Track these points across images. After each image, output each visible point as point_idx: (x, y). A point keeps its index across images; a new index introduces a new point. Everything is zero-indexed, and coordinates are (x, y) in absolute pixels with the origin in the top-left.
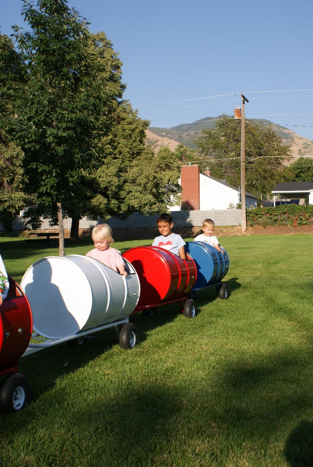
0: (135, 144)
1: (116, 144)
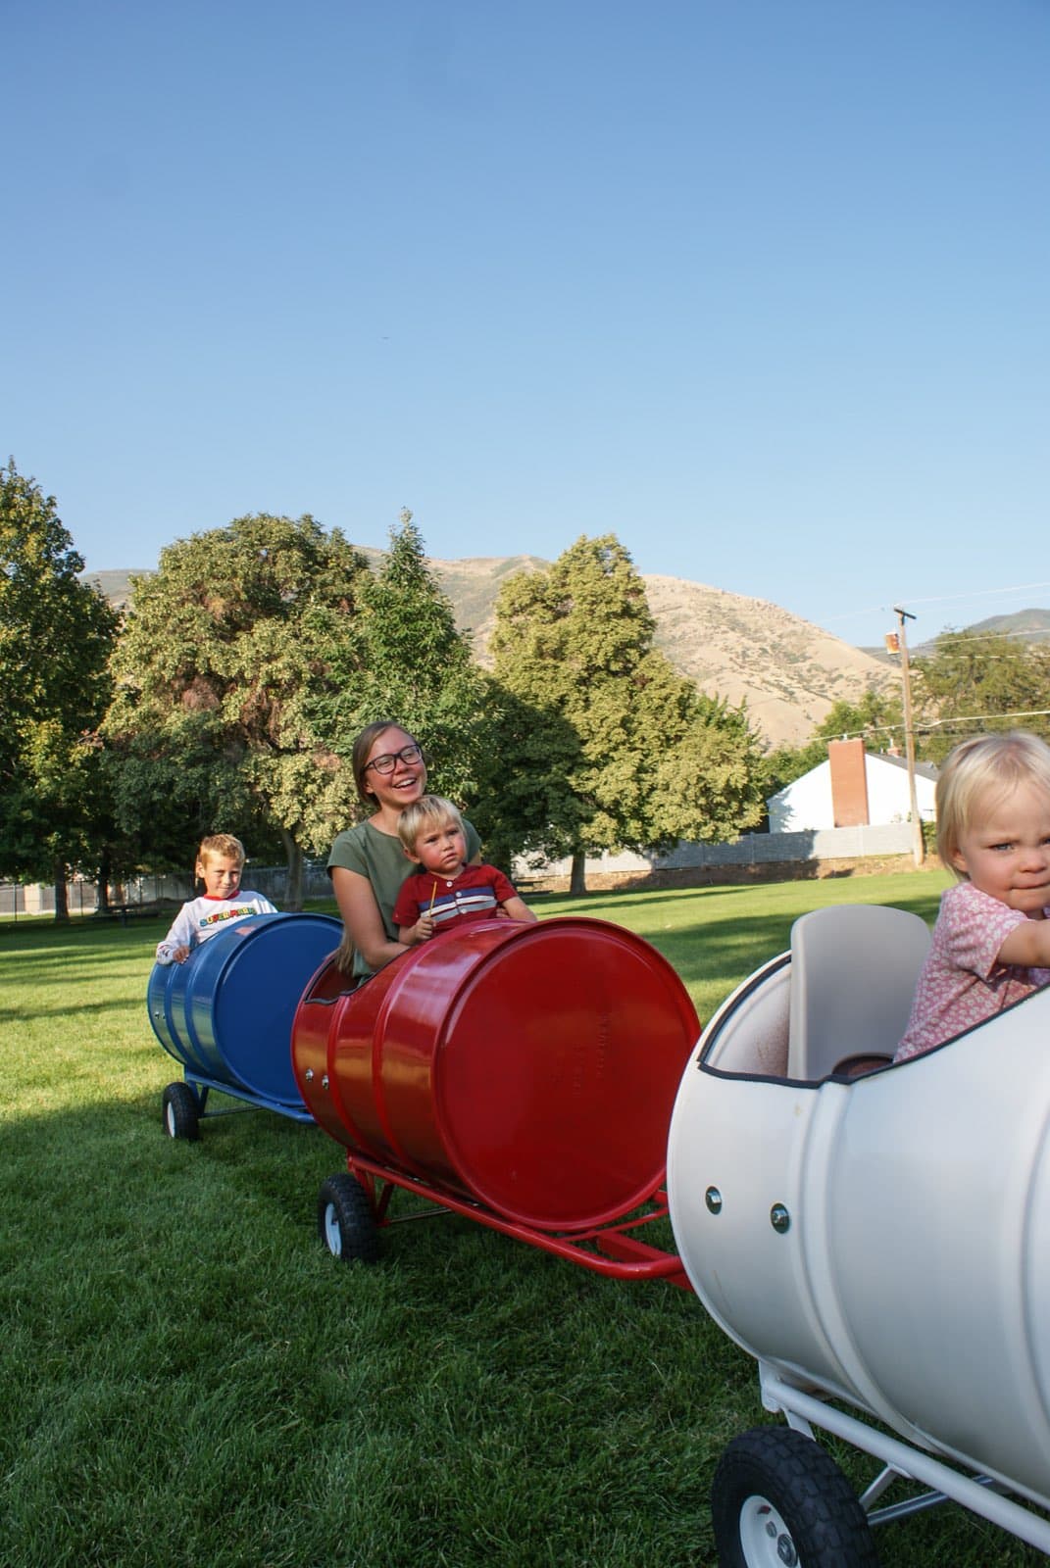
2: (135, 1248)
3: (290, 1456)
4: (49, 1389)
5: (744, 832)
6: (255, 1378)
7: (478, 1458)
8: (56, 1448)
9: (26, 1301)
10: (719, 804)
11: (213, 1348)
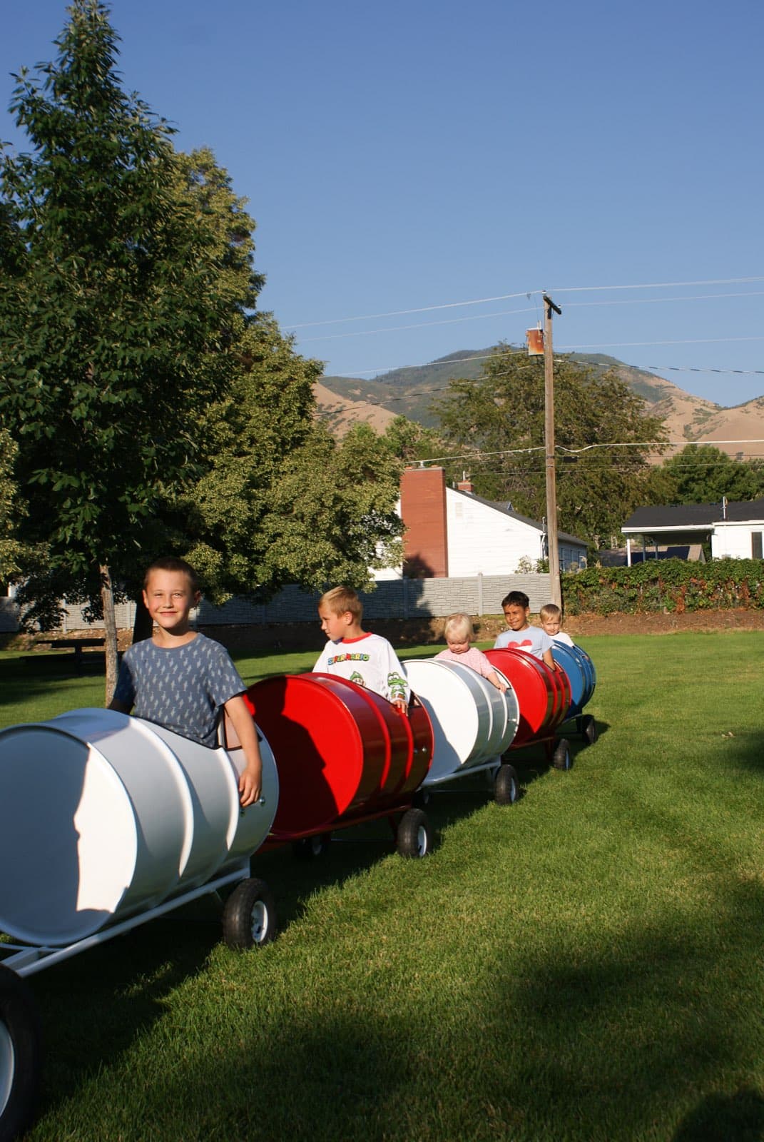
0: (288, 420)
1: (243, 419)
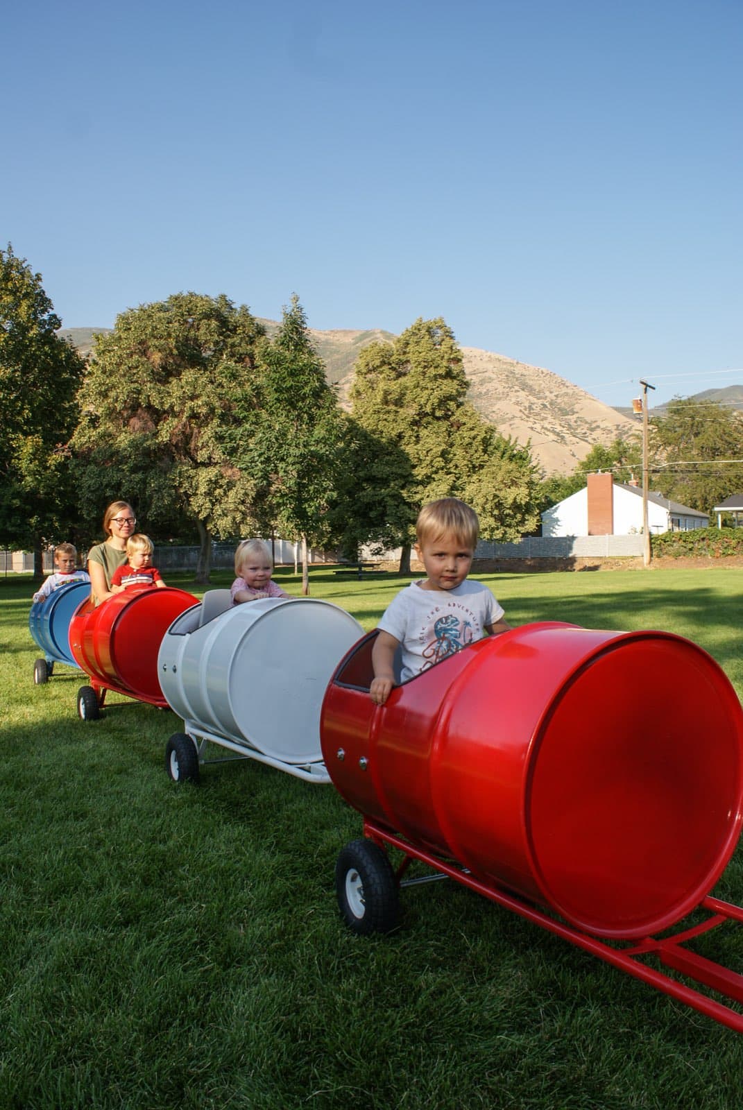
2: (95, 829)
3: (206, 992)
4: (36, 933)
5: (525, 535)
6: (180, 930)
7: (339, 999)
8: (42, 976)
9: (18, 867)
10: (508, 515)
11: (151, 907)
